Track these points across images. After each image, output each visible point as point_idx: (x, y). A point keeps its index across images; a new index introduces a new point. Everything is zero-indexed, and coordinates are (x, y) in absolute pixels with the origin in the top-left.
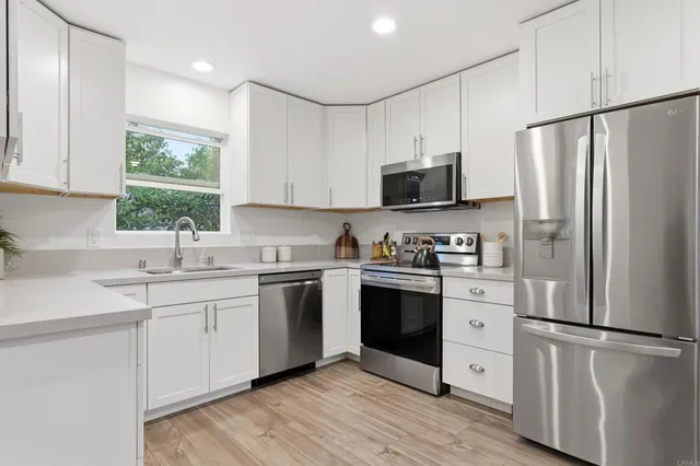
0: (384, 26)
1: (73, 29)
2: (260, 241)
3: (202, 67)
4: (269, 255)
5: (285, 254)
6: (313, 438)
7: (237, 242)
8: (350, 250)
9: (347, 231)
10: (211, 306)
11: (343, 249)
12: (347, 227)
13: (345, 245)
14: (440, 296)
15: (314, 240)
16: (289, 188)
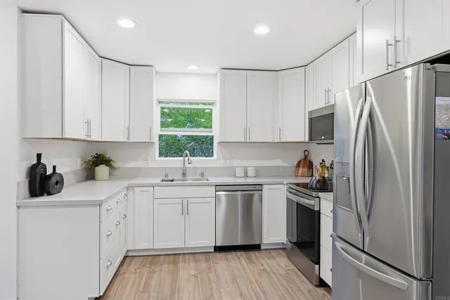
0: (262, 30)
1: (132, 68)
2: (236, 163)
3: (193, 68)
4: (240, 172)
5: (251, 172)
6: (213, 284)
7: (221, 164)
8: (306, 170)
9: (306, 156)
10: (185, 201)
11: (301, 169)
12: (306, 153)
13: (303, 167)
14: (319, 212)
15: (278, 162)
16: (247, 131)
